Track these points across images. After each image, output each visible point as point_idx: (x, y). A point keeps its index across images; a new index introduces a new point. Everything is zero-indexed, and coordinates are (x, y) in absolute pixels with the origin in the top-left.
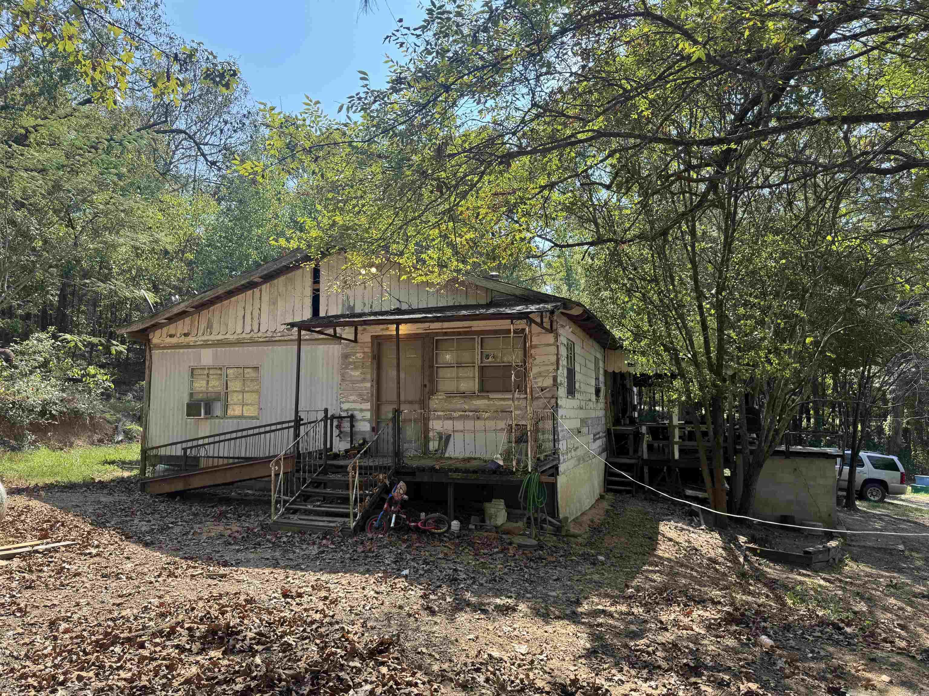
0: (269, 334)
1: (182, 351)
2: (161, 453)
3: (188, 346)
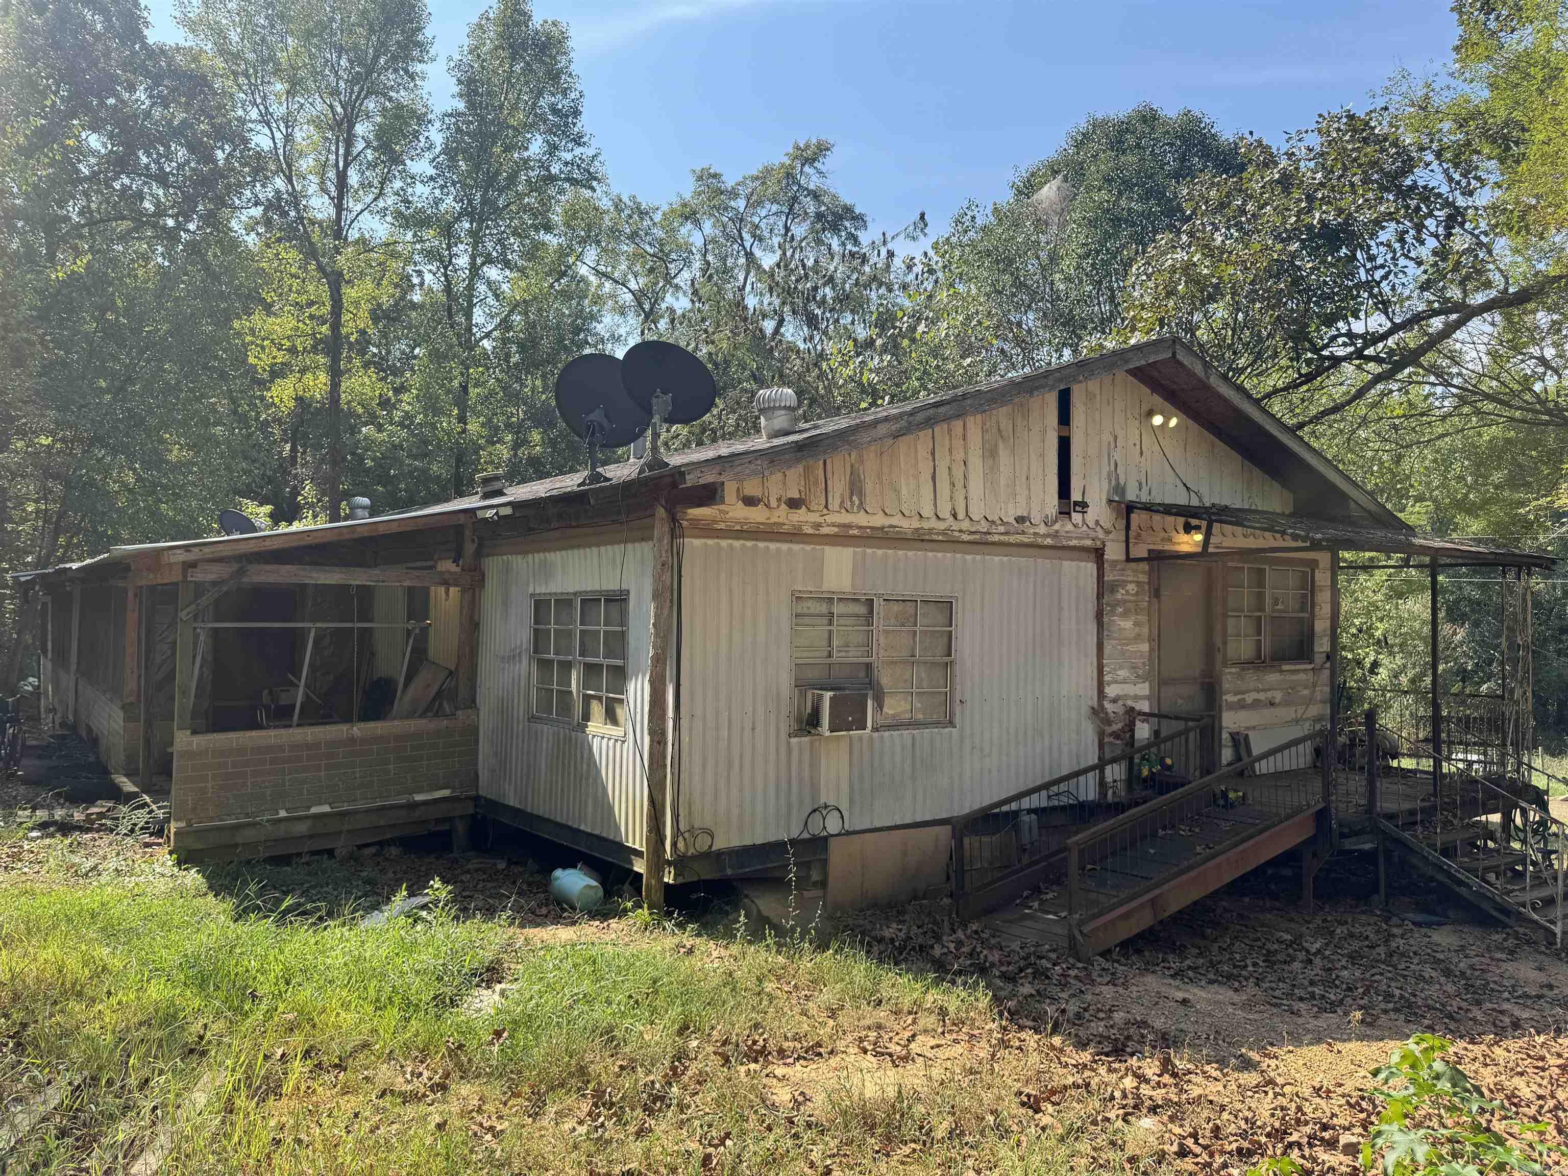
0: (984, 526)
1: (773, 546)
2: (720, 844)
3: (795, 536)
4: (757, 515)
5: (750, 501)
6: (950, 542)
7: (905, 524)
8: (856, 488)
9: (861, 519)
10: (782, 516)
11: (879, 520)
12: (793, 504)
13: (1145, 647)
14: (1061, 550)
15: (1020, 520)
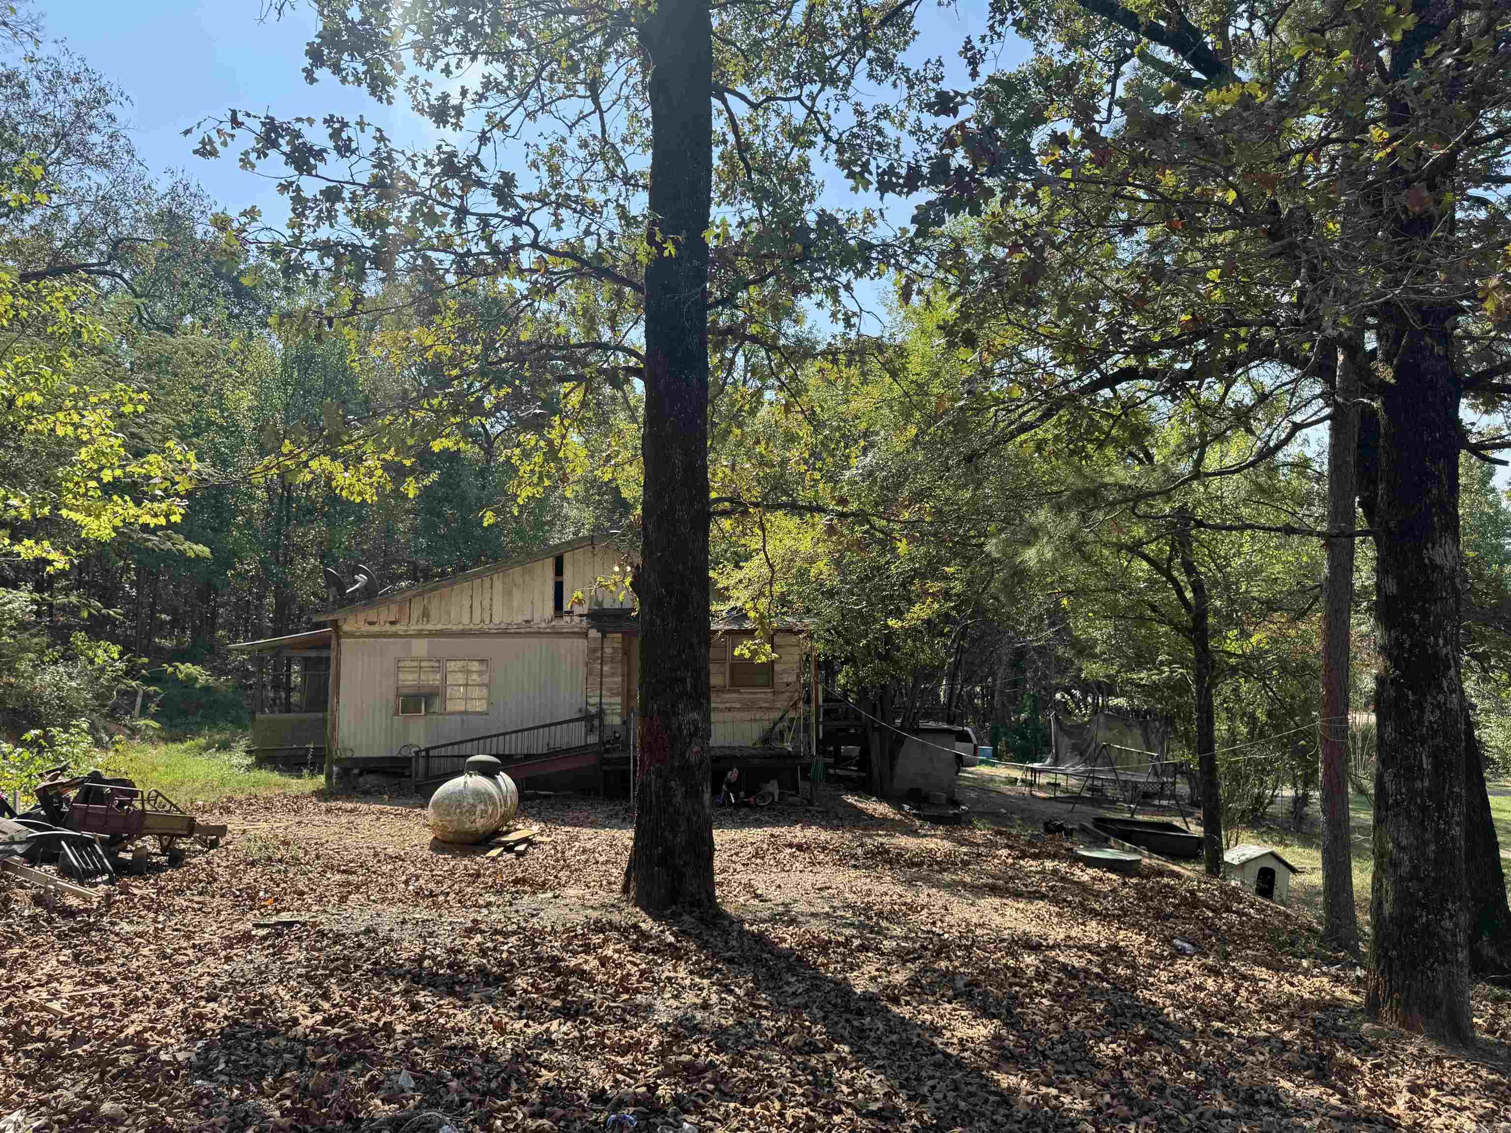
0: (503, 626)
1: (385, 640)
2: (356, 755)
3: (395, 635)
4: (375, 629)
5: (371, 623)
6: (482, 634)
7: (454, 628)
8: (426, 614)
9: (430, 627)
10: (388, 628)
11: (439, 627)
12: (392, 623)
13: (619, 679)
14: (558, 634)
15: (527, 622)
